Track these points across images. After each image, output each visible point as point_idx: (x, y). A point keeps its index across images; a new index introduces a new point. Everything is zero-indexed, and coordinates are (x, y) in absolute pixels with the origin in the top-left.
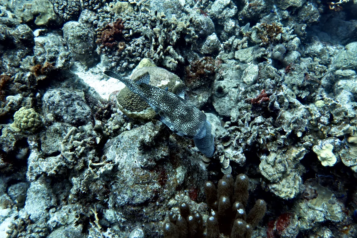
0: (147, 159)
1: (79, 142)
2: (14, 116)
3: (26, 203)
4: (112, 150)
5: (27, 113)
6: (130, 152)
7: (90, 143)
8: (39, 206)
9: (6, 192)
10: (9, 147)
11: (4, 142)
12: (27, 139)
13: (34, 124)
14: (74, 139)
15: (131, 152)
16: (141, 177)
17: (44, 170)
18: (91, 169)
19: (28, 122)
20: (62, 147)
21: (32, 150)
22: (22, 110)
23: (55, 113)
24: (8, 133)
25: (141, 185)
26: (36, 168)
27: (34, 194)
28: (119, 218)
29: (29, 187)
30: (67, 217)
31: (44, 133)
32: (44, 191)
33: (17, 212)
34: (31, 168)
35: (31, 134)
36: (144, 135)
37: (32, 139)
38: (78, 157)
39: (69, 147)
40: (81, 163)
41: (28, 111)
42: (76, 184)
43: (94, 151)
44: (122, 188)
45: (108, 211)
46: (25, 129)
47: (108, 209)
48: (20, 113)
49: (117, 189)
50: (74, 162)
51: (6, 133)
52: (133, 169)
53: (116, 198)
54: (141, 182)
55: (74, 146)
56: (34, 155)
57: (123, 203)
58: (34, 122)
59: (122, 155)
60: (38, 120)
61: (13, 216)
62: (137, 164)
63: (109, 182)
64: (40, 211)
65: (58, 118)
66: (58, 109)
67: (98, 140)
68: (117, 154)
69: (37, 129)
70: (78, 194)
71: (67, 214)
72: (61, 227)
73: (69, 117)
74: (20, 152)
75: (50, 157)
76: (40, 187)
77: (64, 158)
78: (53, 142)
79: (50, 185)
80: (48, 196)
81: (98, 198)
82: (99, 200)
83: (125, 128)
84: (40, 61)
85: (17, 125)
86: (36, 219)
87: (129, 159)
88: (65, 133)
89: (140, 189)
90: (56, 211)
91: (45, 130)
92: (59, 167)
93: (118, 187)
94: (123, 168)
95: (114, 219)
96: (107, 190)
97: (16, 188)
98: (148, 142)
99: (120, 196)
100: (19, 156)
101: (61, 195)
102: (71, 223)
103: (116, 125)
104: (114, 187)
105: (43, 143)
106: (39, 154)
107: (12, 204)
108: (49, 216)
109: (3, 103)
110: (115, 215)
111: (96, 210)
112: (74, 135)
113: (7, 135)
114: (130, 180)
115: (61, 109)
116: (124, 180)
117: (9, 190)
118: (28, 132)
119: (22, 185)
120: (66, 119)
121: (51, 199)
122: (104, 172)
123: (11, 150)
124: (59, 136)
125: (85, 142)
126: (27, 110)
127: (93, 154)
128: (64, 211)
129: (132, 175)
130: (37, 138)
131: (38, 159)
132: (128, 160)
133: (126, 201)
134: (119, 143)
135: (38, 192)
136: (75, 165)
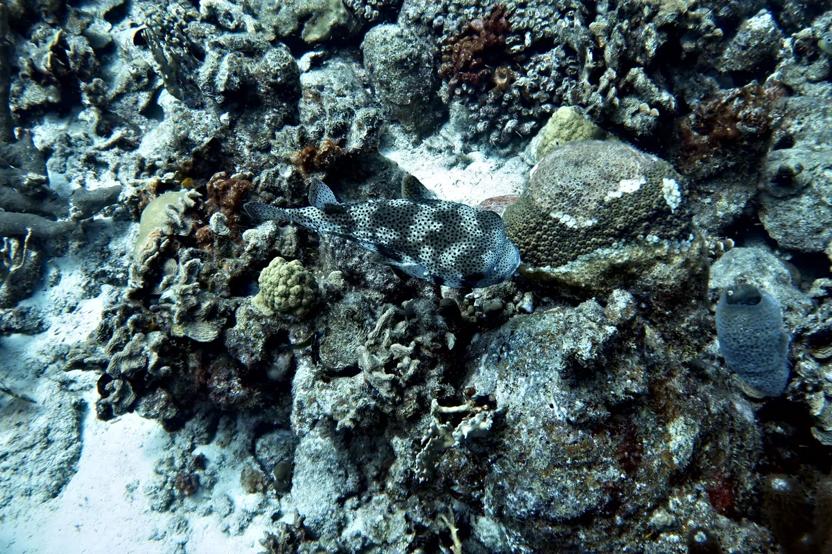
0: (584, 402)
1: (404, 348)
2: (260, 280)
3: (294, 481)
4: (488, 368)
5: (286, 272)
6: (535, 377)
7: (432, 349)
8: (322, 492)
9: (252, 451)
10: (252, 355)
11: (242, 343)
12: (287, 332)
13: (302, 299)
14: (394, 339)
15: (538, 379)
16: (569, 450)
17: (328, 409)
18: (437, 421)
19: (289, 294)
20: (365, 361)
21: (301, 360)
22: (275, 266)
23: (347, 267)
24: (249, 319)
25: (570, 469)
26: (310, 405)
27: (309, 461)
28: (513, 543)
29: (299, 443)
30: (384, 524)
31: (325, 318)
32: (331, 456)
33: (275, 501)
34: (300, 403)
35: (296, 323)
36: (576, 339)
37: (299, 333)
38: (404, 385)
39: (381, 359)
40: (411, 400)
41: (288, 269)
42: (401, 456)
43: (442, 368)
44: (518, 474)
45: (483, 521)
46: (283, 312)
47: (484, 515)
48: (271, 273)
49: (505, 475)
50: (394, 398)
51: (245, 321)
52: (544, 425)
53: (503, 496)
54: (568, 462)
55: (392, 356)
56: (304, 373)
57: (524, 513)
58: (301, 295)
59: (513, 384)
60: (309, 290)
61: (269, 511)
62: (557, 414)
63: (485, 455)
64: (325, 505)
65: (355, 277)
66: (353, 256)
67: (451, 340)
68: (501, 378)
69: (307, 310)
70: (409, 482)
71: (385, 518)
72: (373, 551)
73: (379, 275)
74: (275, 364)
75: (341, 379)
76: (321, 444)
77: (371, 387)
78: (345, 341)
79: (342, 441)
80: (339, 468)
81: (456, 489)
82: (461, 494)
83: (519, 305)
84: (312, 136)
85: (267, 302)
86: (318, 524)
87: (532, 397)
88: (371, 320)
89: (569, 482)
90: (359, 506)
91: (327, 311)
92: (360, 411)
93: (509, 469)
94: (517, 420)
95: (500, 544)
96: (477, 469)
97: (270, 444)
98: (588, 361)
99: (515, 493)
100: (274, 374)
101: (368, 466)
102: (395, 542)
103: (493, 297)
104: (497, 469)
105: (323, 343)
106: (315, 371)
107: (266, 483)
108: (345, 519)
109: (237, 246)
110: (502, 534)
111: (452, 518)
112: (393, 327)
113: (247, 325)
114: (537, 454)
115: (360, 257)
116: (523, 454)
117: (258, 446)
118: (290, 318)
119: (283, 436)
120: (372, 282)
121: (347, 477)
122: (469, 434)
123: (256, 359)
124: (359, 327)
125: (418, 345)
126: (285, 266)
127: (439, 375)
128: (377, 508)
129: (544, 442)
130: (309, 332)
131: (313, 384)
132: (530, 399)
133: (530, 507)
134: (504, 348)
135: (318, 457)
136: (396, 404)
